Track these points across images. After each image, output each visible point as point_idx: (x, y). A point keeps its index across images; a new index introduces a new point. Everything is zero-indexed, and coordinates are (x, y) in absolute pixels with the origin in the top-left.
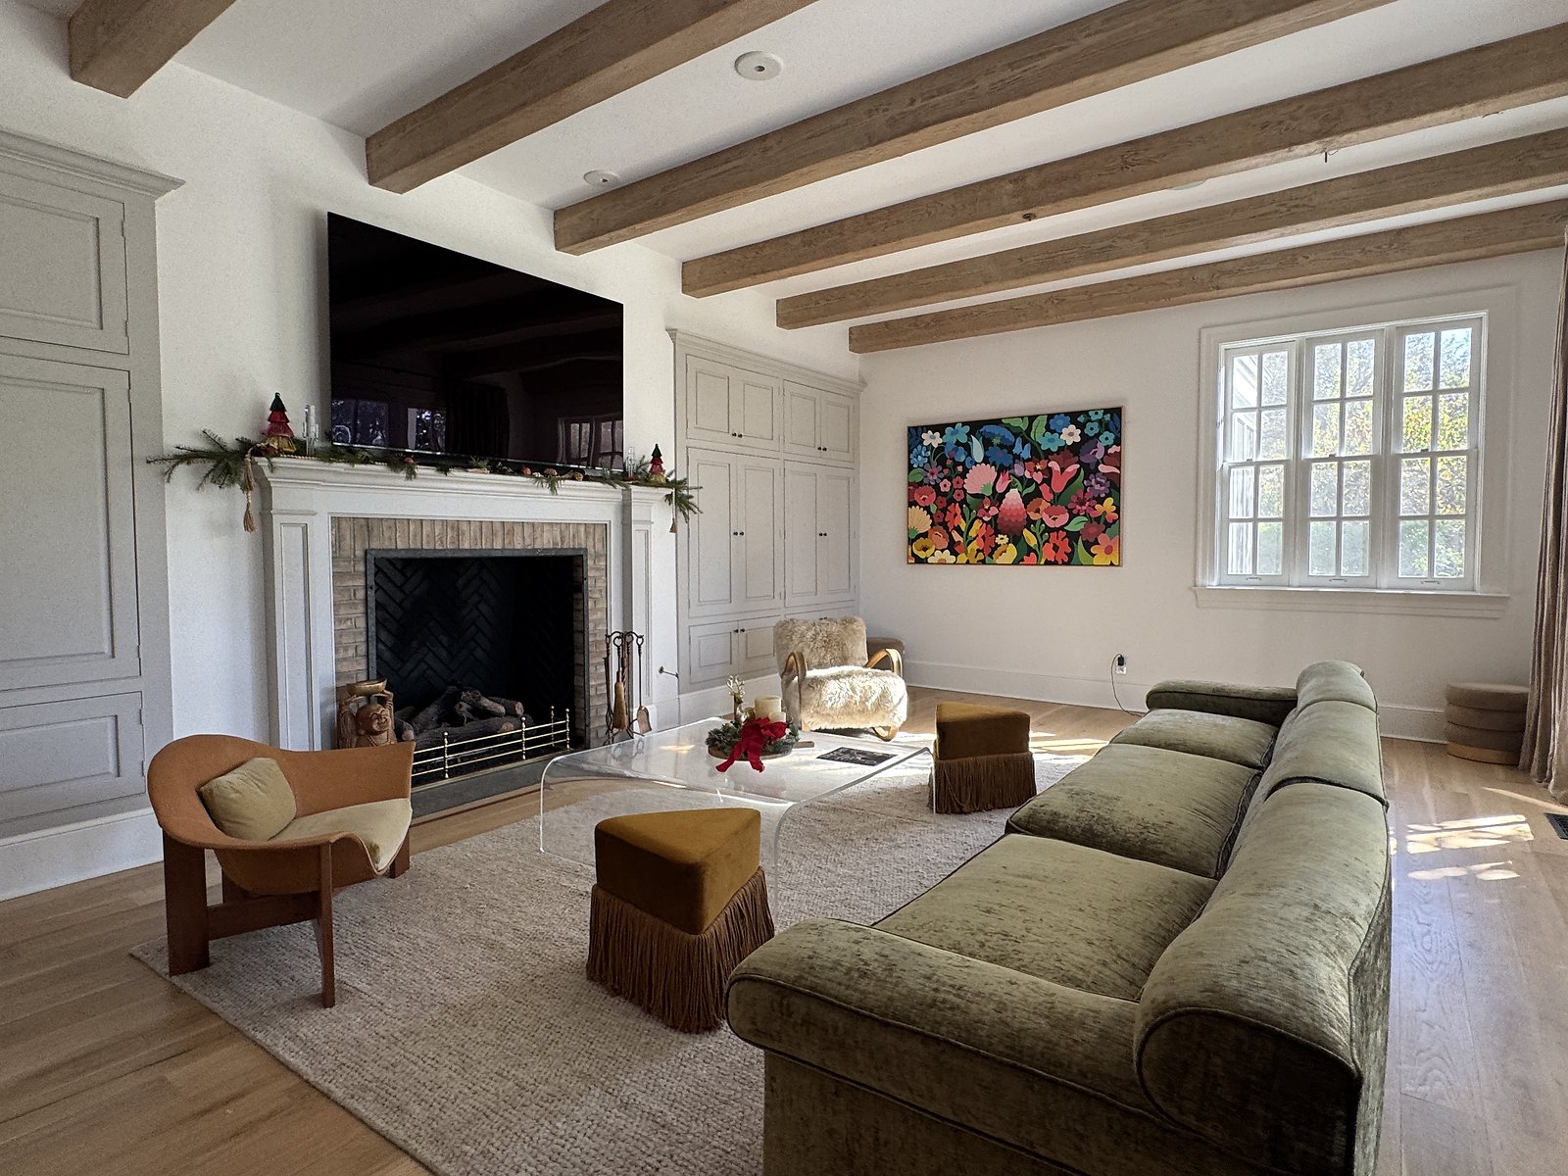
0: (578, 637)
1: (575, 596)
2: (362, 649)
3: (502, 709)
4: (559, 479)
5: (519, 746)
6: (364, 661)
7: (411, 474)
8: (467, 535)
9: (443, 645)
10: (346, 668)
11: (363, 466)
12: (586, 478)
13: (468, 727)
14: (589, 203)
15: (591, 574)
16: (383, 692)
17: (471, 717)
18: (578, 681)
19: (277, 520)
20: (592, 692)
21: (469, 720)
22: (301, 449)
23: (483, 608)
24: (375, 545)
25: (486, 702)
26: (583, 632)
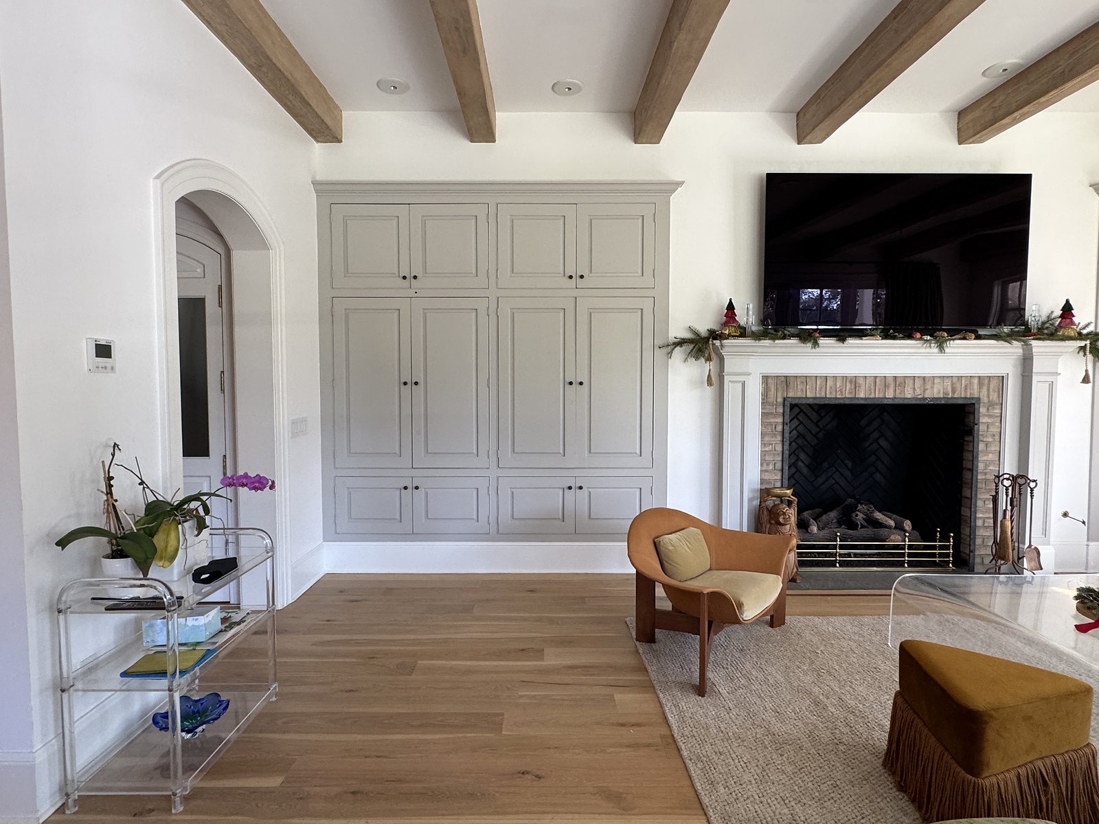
0: (967, 475)
1: (966, 439)
2: (779, 465)
3: (892, 523)
4: (950, 340)
5: (903, 555)
6: (779, 474)
7: (816, 344)
8: (863, 387)
9: (847, 467)
10: (767, 476)
11: (781, 341)
12: (978, 337)
13: (861, 532)
14: (991, 95)
15: (983, 420)
16: (789, 497)
17: (866, 524)
18: (965, 511)
19: (727, 379)
20: (979, 523)
21: (863, 526)
22: (743, 333)
23: (882, 442)
24: (791, 394)
25: (878, 516)
26: (971, 470)
